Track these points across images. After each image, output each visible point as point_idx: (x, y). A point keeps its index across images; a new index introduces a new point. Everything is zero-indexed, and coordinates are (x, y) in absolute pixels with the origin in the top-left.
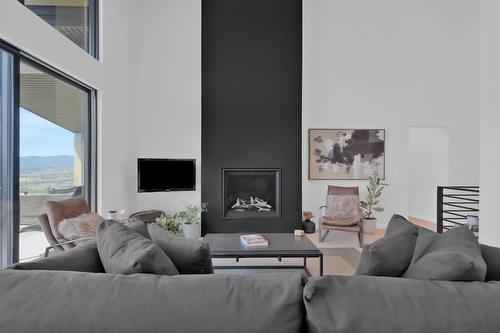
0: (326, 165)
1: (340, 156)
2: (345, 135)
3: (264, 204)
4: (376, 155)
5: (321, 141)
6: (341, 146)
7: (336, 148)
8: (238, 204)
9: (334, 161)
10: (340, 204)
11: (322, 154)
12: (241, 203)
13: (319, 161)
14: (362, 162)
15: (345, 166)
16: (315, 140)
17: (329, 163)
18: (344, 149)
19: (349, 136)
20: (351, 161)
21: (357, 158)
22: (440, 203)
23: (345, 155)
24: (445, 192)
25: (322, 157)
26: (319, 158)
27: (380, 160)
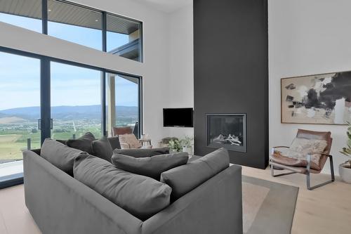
0: (300, 111)
1: (317, 101)
2: (322, 80)
3: (236, 140)
5: (293, 88)
6: (318, 92)
7: (311, 94)
9: (308, 106)
11: (294, 100)
12: (221, 138)
13: (292, 107)
14: (348, 106)
15: (323, 111)
16: (287, 88)
17: (303, 108)
18: (321, 94)
20: (331, 106)
21: (340, 102)
23: (323, 99)
25: (295, 103)
26: (291, 104)
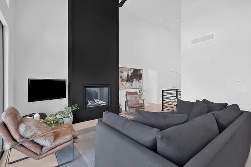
0: (124, 83)
1: (129, 79)
2: (130, 70)
3: (102, 102)
4: (140, 79)
5: (123, 73)
6: (129, 75)
8: (90, 103)
9: (127, 81)
10: (133, 99)
11: (123, 78)
13: (122, 81)
14: (136, 81)
15: (131, 83)
16: (121, 72)
19: (132, 71)
20: (132, 81)
21: (134, 80)
22: (163, 95)
23: (131, 79)
24: (164, 92)
27: (141, 81)
